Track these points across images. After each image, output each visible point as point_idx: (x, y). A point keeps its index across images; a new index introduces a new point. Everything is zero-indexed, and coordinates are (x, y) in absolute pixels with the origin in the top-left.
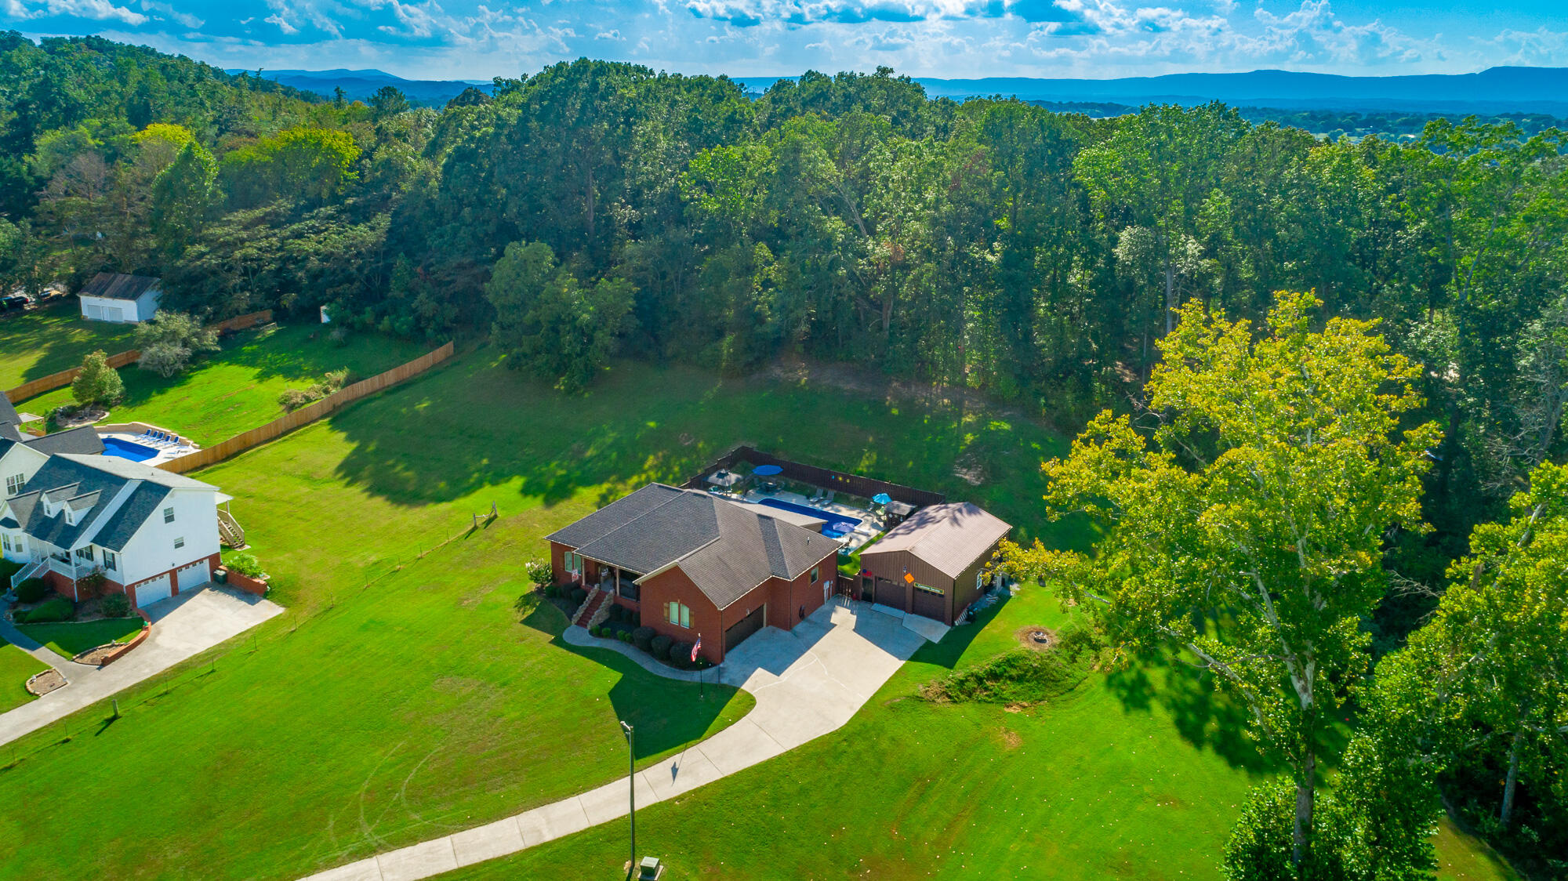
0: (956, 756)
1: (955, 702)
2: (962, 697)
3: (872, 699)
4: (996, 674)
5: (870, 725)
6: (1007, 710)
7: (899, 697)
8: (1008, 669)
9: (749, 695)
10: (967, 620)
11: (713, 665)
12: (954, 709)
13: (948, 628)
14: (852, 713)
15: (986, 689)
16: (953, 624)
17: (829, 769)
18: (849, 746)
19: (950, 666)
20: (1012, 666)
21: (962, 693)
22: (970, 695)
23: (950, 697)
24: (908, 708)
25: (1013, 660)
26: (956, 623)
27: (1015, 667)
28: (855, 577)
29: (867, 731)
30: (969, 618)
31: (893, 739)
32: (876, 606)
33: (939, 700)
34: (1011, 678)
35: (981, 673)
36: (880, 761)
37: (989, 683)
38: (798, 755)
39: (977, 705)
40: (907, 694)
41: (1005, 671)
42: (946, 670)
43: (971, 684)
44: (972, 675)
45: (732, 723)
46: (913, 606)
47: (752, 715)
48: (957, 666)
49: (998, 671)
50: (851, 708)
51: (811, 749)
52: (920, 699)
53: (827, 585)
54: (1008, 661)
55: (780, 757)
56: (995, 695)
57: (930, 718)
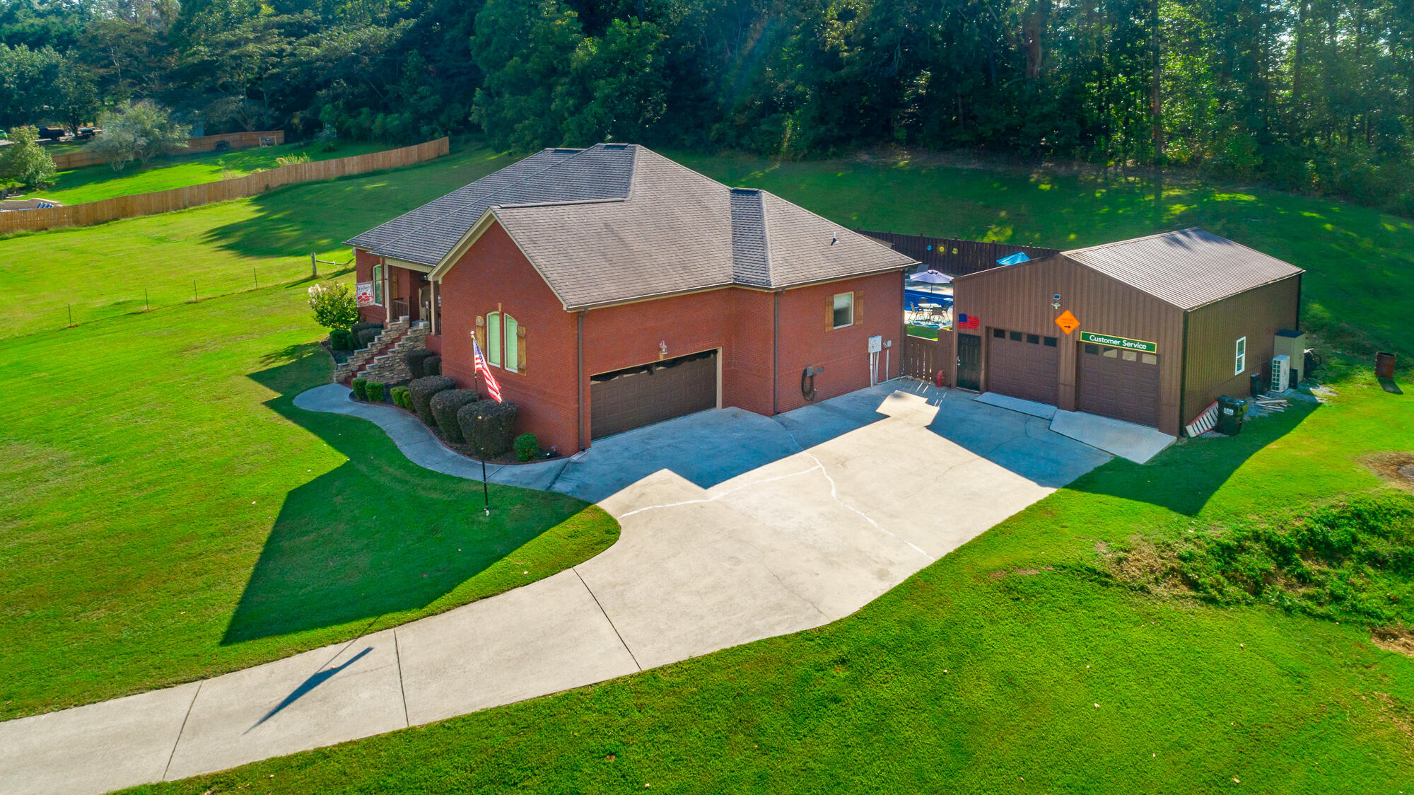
0: (1238, 768)
1: (1212, 601)
2: (1232, 590)
3: (949, 560)
4: (1328, 545)
5: (934, 625)
6: (1383, 647)
7: (1035, 563)
8: (1362, 536)
9: (610, 520)
10: (1216, 429)
11: (555, 456)
12: (1207, 618)
13: (1171, 439)
14: (880, 588)
15: (1304, 579)
16: (1182, 432)
17: (765, 750)
18: (853, 681)
19: (1191, 509)
20: (1373, 530)
21: (1233, 580)
22: (1256, 590)
23: (1194, 585)
24: (1063, 599)
25: (1374, 514)
26: (1192, 431)
27: (1384, 535)
28: (942, 334)
29: (923, 645)
30: (1222, 425)
31: (1011, 682)
32: (987, 397)
33: (1159, 590)
34: (1376, 561)
35: (1283, 536)
36: (958, 748)
37: (1309, 566)
38: (673, 689)
39: (1282, 619)
40: (1058, 559)
41: (1355, 541)
42: (1175, 516)
43: (1257, 560)
44: (1257, 537)
45: (526, 582)
46: (1077, 398)
47: (595, 569)
48: (1208, 509)
49: (1334, 536)
50: (882, 575)
51: (719, 676)
52: (1101, 579)
53: (875, 344)
54: (1358, 515)
55: (611, 689)
56: (1336, 599)
57: (1137, 634)
